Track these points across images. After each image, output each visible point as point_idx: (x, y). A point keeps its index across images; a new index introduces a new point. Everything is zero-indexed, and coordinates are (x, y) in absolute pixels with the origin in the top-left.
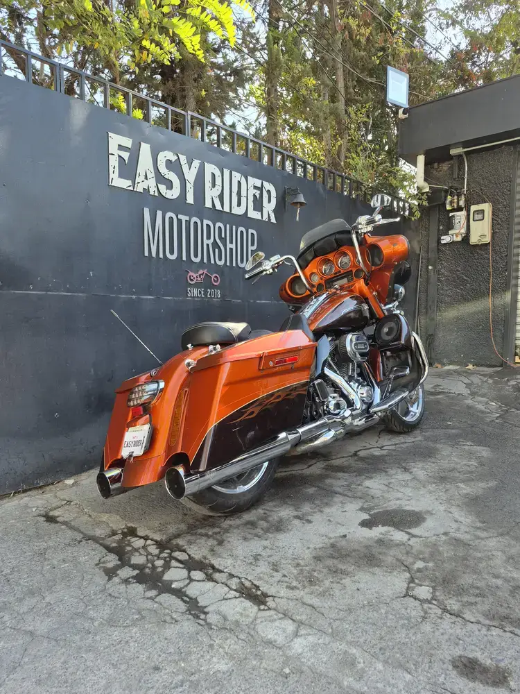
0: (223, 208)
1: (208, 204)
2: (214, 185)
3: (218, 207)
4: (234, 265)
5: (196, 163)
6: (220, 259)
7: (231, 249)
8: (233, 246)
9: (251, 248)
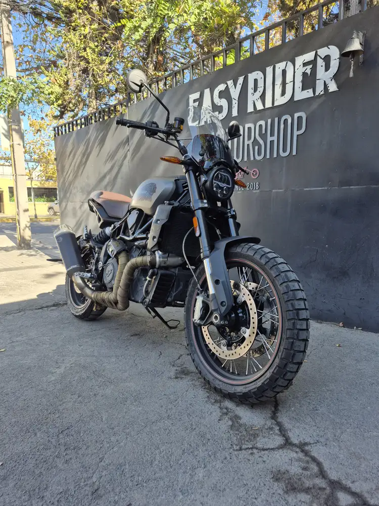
0: (264, 106)
1: (250, 109)
2: (255, 89)
3: (260, 106)
4: (275, 156)
5: (241, 80)
6: (259, 154)
7: (272, 142)
8: (275, 138)
9: (296, 133)
